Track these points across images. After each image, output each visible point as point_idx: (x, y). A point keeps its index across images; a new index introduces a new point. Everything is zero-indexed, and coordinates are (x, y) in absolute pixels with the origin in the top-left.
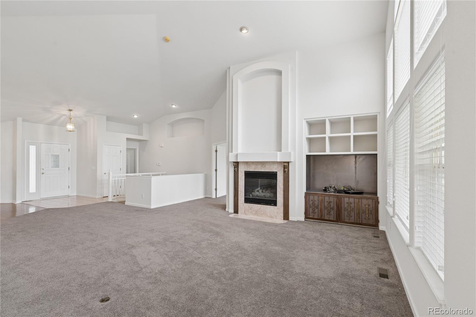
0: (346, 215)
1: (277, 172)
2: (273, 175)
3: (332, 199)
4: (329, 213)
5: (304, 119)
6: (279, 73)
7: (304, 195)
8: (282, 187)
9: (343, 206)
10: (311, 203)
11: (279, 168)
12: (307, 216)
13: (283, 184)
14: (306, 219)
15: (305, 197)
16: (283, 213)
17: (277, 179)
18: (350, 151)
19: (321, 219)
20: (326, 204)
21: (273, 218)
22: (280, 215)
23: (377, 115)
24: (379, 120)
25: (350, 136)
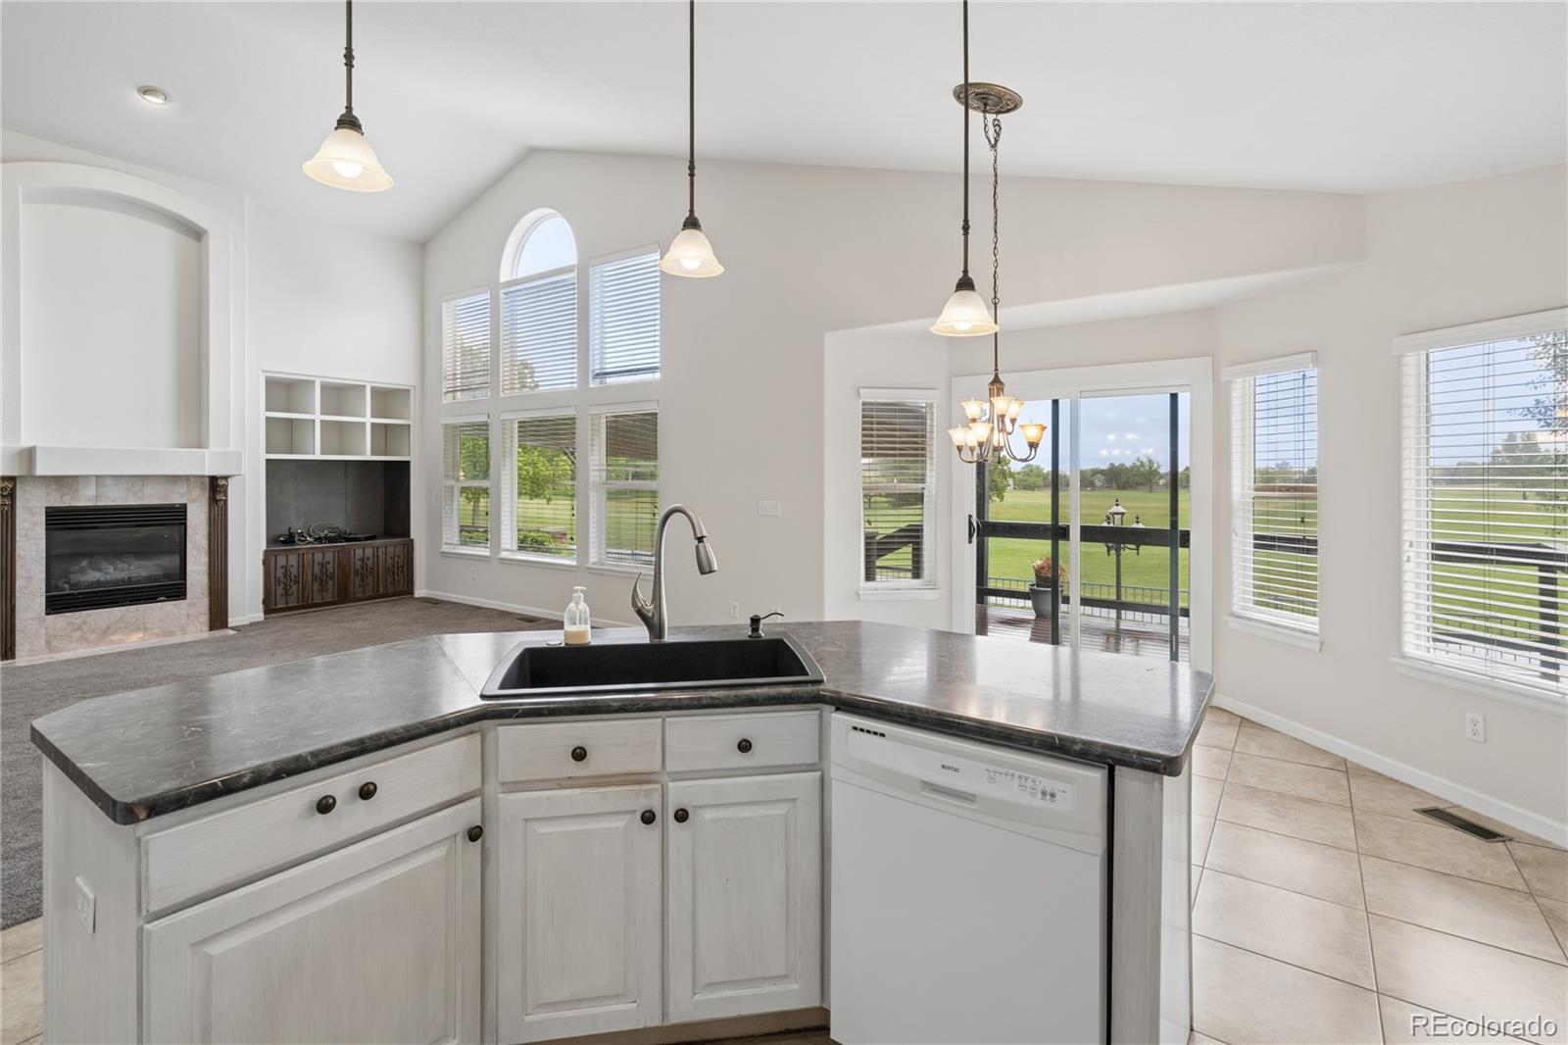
0: (357, 585)
1: (185, 506)
2: (176, 515)
3: (329, 557)
4: (322, 589)
5: (263, 371)
6: (197, 234)
7: (261, 557)
8: (204, 543)
9: (352, 566)
10: (280, 573)
11: (193, 493)
12: (270, 607)
13: (206, 537)
14: (268, 616)
15: (265, 563)
16: (208, 612)
17: (185, 524)
18: (365, 454)
19: (306, 604)
20: (317, 569)
21: (173, 635)
22: (200, 622)
23: (409, 391)
24: (414, 399)
25: (364, 424)
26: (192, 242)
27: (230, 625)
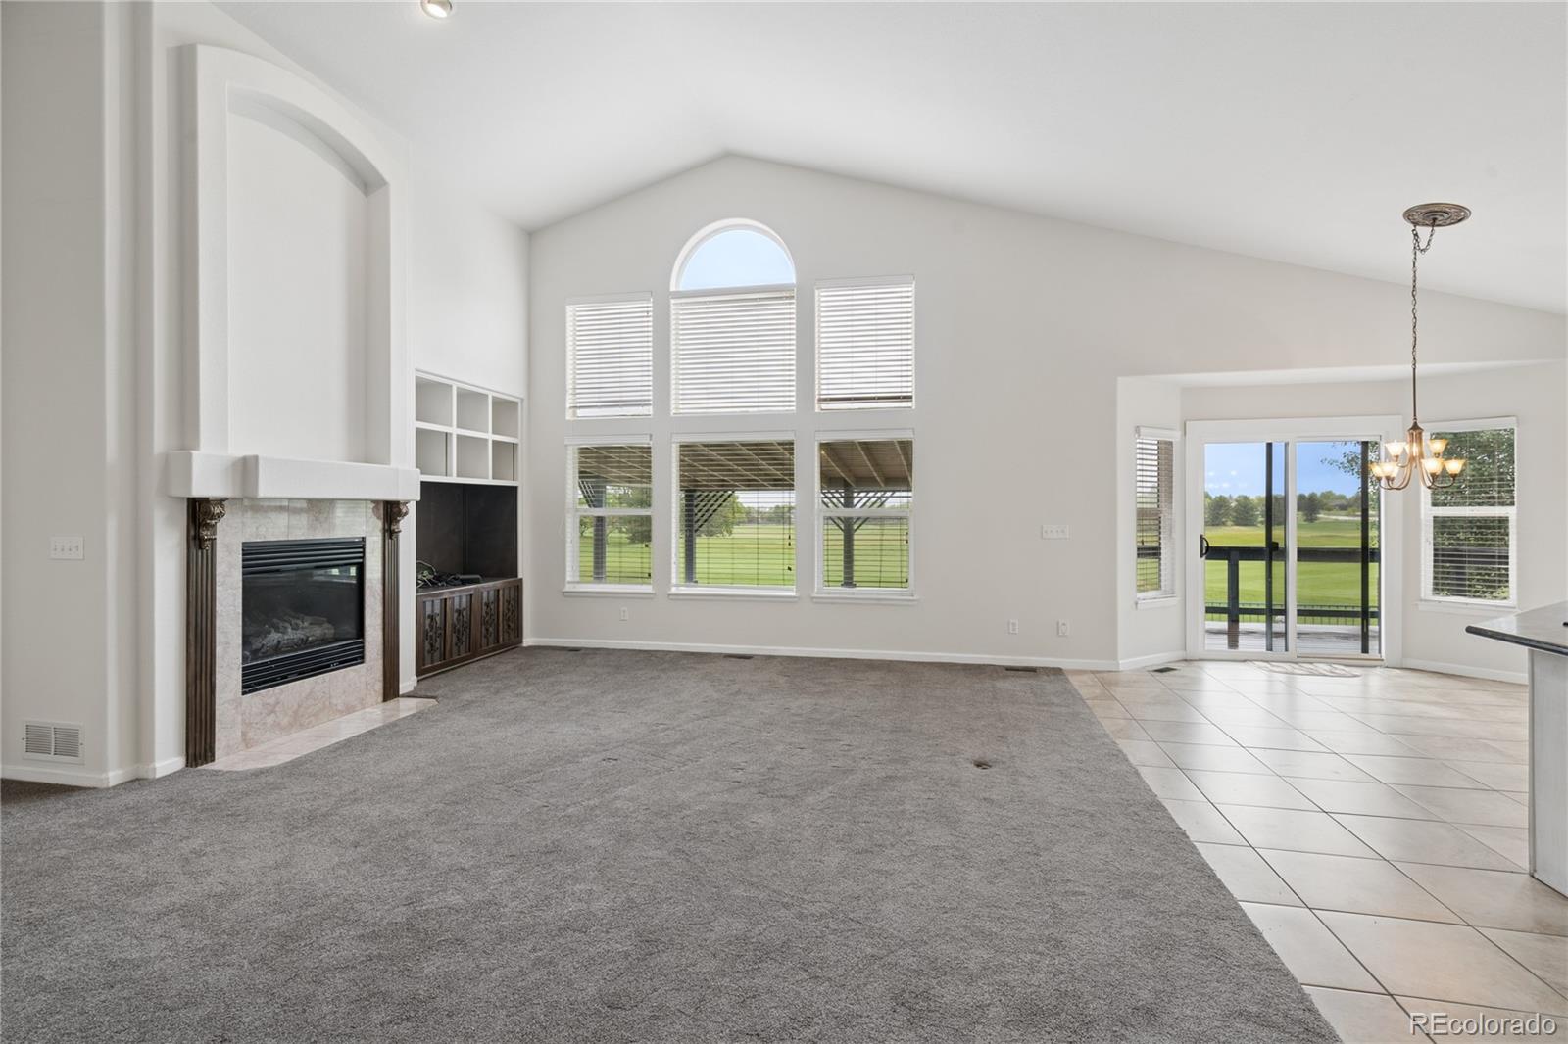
1: (364, 540)
2: (358, 552)
4: (459, 642)
8: (379, 588)
10: (428, 623)
11: (370, 523)
12: (420, 667)
13: (381, 579)
14: (419, 678)
15: (417, 612)
16: (382, 678)
17: (363, 565)
18: (487, 477)
19: (447, 662)
20: (455, 617)
22: (377, 691)
23: (517, 403)
24: (522, 412)
25: (486, 440)
26: (360, 194)
27: (401, 693)
